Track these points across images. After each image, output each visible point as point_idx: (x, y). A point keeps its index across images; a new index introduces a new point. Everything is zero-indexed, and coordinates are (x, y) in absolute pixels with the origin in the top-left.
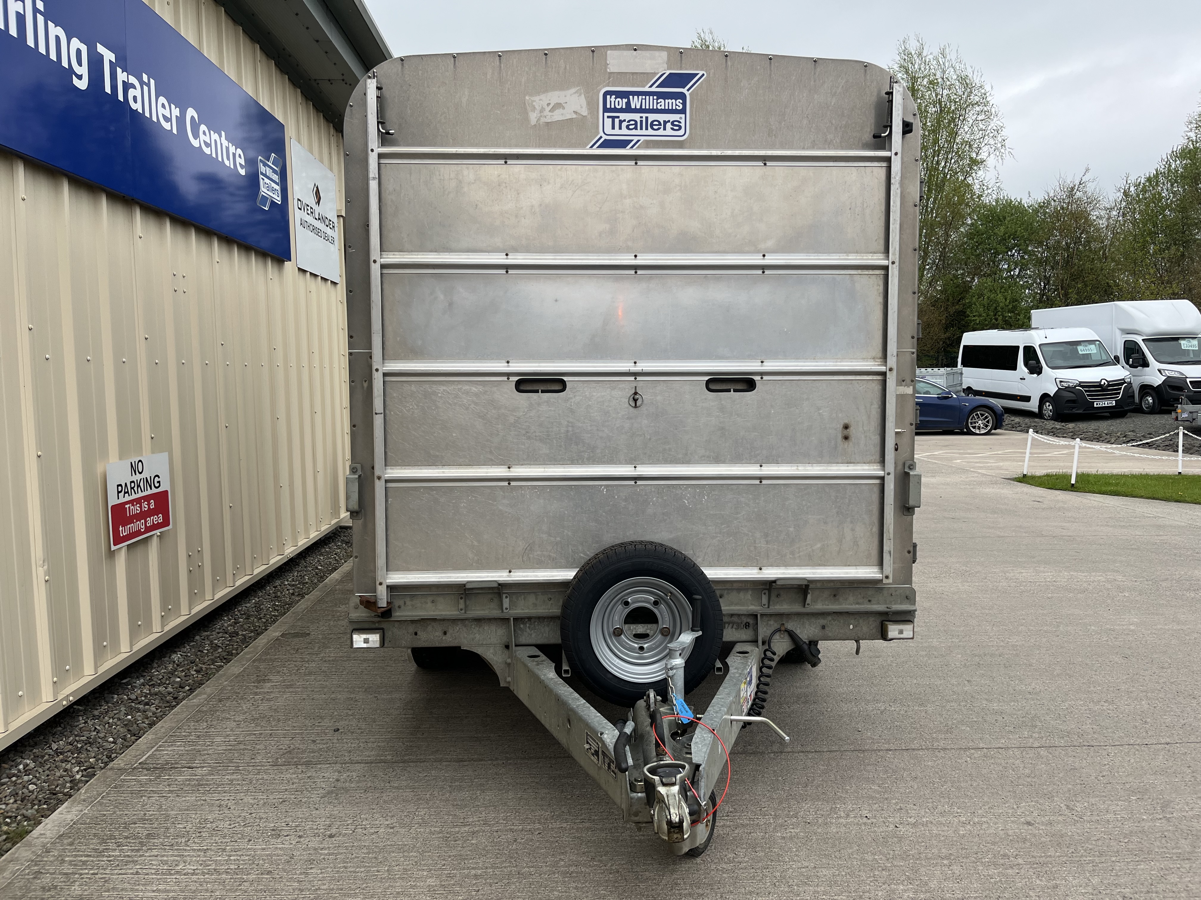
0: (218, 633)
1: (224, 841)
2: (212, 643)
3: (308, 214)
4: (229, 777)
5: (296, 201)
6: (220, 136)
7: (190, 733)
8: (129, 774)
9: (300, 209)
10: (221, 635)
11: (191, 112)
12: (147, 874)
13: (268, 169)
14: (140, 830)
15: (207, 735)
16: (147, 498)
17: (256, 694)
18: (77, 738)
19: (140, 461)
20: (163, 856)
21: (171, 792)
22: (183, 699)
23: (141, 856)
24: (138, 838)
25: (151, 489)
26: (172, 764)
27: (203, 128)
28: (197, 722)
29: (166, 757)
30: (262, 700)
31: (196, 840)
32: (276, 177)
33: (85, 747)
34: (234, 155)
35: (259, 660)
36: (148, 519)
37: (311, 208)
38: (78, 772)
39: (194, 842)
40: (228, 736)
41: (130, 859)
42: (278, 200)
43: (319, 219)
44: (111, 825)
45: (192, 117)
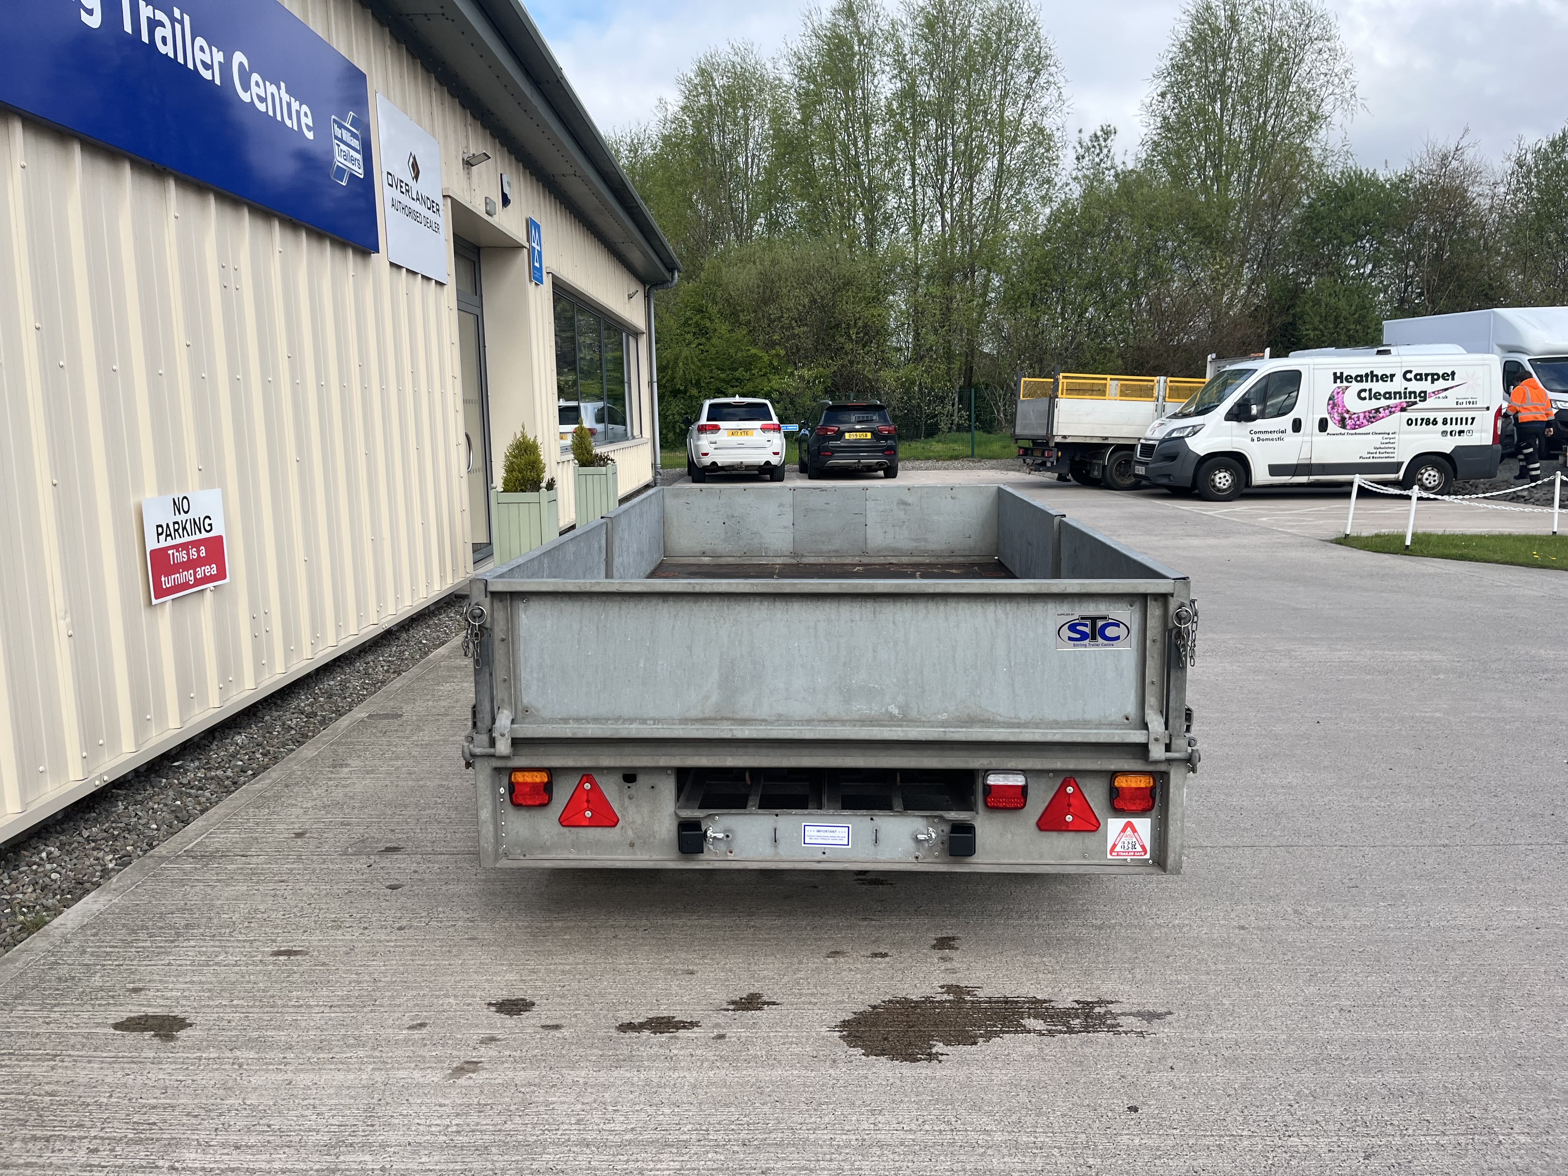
0: (293, 713)
1: (275, 931)
2: (284, 724)
3: (402, 192)
4: (289, 866)
5: (385, 174)
6: (279, 88)
7: (248, 819)
8: (171, 862)
9: (392, 186)
10: (296, 715)
11: (239, 57)
12: (181, 965)
13: (344, 132)
14: (179, 920)
15: (267, 822)
16: (196, 544)
17: (330, 779)
18: (114, 825)
19: (185, 498)
20: (201, 947)
21: (219, 881)
22: (244, 784)
23: (175, 947)
24: (175, 928)
25: (200, 532)
26: (223, 852)
27: (255, 77)
28: (258, 808)
29: (217, 845)
30: (337, 786)
31: (243, 931)
32: (356, 143)
33: (122, 835)
34: (298, 113)
35: (338, 743)
36: (198, 569)
37: (406, 185)
38: (111, 861)
39: (240, 933)
40: (292, 823)
41: (163, 950)
42: (360, 172)
43: (418, 199)
44: (144, 915)
45: (241, 64)
